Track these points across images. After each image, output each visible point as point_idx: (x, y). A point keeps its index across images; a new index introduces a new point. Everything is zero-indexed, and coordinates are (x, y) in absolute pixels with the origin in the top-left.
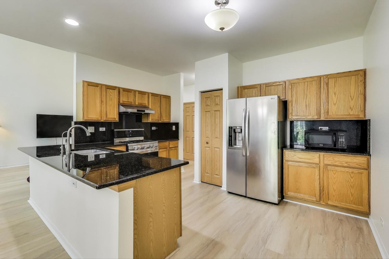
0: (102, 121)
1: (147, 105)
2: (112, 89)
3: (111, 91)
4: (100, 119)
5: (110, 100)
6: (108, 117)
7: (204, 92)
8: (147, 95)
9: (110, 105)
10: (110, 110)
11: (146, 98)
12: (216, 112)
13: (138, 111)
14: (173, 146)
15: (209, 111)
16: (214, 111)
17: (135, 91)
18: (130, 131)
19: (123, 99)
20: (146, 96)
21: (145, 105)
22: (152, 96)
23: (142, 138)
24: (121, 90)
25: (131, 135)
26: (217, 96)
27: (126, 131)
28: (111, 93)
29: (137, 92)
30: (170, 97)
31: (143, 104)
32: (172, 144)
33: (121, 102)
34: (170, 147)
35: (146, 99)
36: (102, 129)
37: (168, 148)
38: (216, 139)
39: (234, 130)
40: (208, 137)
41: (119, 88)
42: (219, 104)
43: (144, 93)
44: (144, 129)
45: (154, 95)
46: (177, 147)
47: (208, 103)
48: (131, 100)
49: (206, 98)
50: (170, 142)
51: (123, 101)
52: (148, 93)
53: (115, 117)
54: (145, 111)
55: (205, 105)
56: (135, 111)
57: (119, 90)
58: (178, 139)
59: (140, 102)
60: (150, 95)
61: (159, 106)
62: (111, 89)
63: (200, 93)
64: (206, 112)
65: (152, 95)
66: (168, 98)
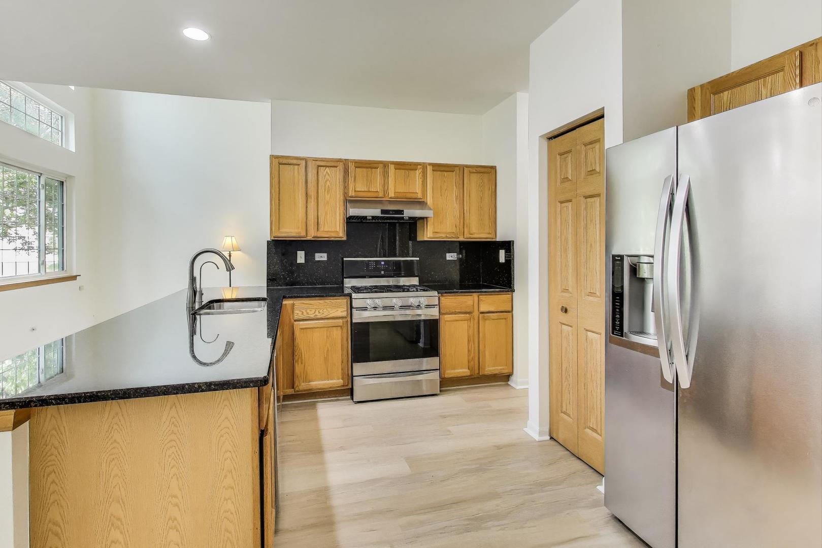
0: (309, 238)
1: (420, 196)
2: (331, 167)
3: (329, 172)
4: (303, 234)
5: (325, 191)
6: (321, 229)
7: (555, 137)
8: (420, 170)
9: (326, 201)
10: (326, 213)
11: (417, 178)
12: (589, 200)
13: (383, 212)
14: (492, 309)
15: (570, 201)
16: (583, 199)
17: (385, 165)
18: (379, 262)
19: (359, 187)
20: (418, 172)
21: (414, 196)
22: (433, 170)
23: (415, 281)
24: (351, 167)
25: (383, 272)
26: (591, 143)
27: (370, 261)
28: (329, 175)
29: (392, 167)
30: (494, 168)
31: (409, 195)
32: (489, 301)
33: (351, 193)
34: (482, 310)
35: (418, 182)
36: (321, 257)
37: (476, 313)
38: (590, 298)
39: (634, 270)
40: (566, 290)
41: (345, 162)
42: (598, 170)
43: (412, 167)
44: (418, 259)
45: (440, 168)
46: (508, 312)
47: (567, 172)
48: (377, 187)
49: (561, 154)
50: (482, 297)
51: (355, 191)
52: (424, 166)
53: (338, 230)
54: (404, 210)
55: (559, 181)
56: (376, 212)
57: (346, 167)
58: (510, 287)
59: (401, 189)
60: (429, 169)
61: (456, 197)
62: (328, 167)
63: (545, 143)
64: (561, 202)
65: (435, 168)
66: (489, 172)
